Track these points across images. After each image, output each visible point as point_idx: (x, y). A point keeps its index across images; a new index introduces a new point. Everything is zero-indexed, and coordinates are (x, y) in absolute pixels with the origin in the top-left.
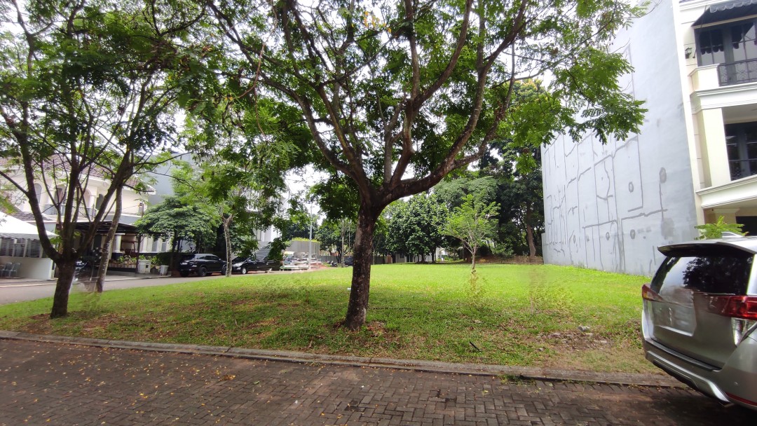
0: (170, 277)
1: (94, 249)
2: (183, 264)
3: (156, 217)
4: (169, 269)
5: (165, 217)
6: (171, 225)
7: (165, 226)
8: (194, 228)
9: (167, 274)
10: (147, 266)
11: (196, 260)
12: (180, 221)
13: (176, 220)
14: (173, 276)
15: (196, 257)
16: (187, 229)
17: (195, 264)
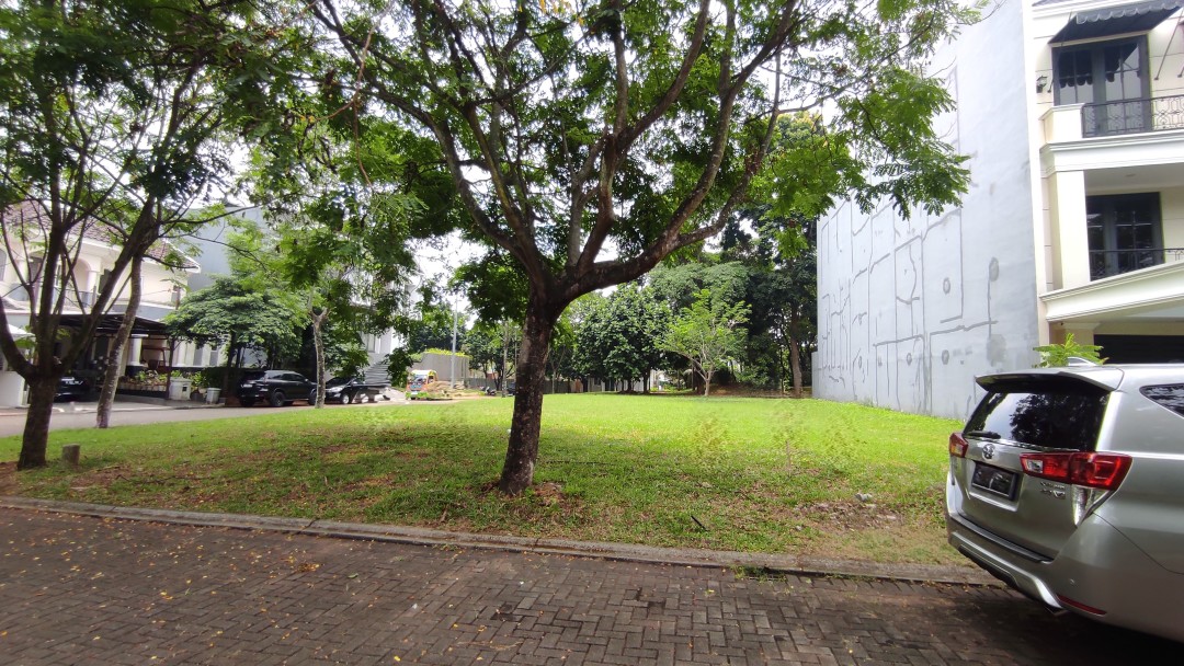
0: (223, 406)
1: (96, 358)
2: (245, 386)
3: (200, 310)
4: (221, 394)
5: (215, 310)
6: (225, 323)
7: (215, 324)
8: (264, 330)
9: (217, 402)
10: (185, 389)
11: (267, 380)
12: (240, 317)
13: (234, 316)
14: (229, 405)
15: (267, 376)
16: (252, 330)
17: (265, 387)
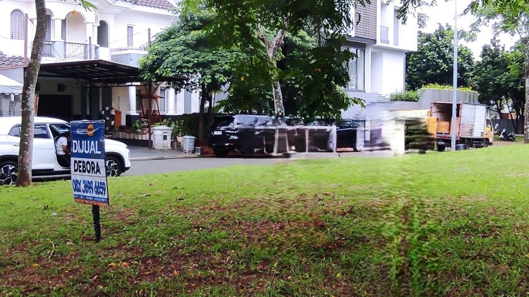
0: (199, 157)
2: (216, 133)
3: (164, 49)
4: (196, 144)
5: (179, 48)
6: (189, 62)
7: (178, 64)
8: (227, 67)
9: (194, 152)
10: (165, 138)
11: (236, 126)
12: (203, 54)
13: (197, 53)
14: (204, 155)
15: (236, 121)
16: (215, 68)
17: (234, 134)
